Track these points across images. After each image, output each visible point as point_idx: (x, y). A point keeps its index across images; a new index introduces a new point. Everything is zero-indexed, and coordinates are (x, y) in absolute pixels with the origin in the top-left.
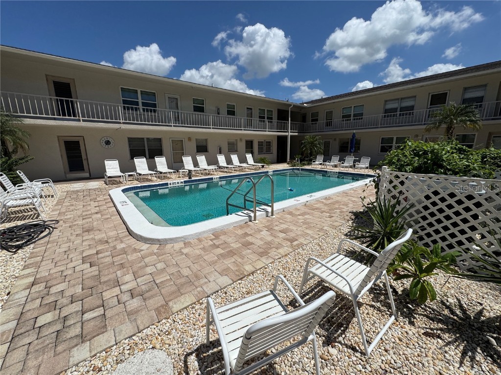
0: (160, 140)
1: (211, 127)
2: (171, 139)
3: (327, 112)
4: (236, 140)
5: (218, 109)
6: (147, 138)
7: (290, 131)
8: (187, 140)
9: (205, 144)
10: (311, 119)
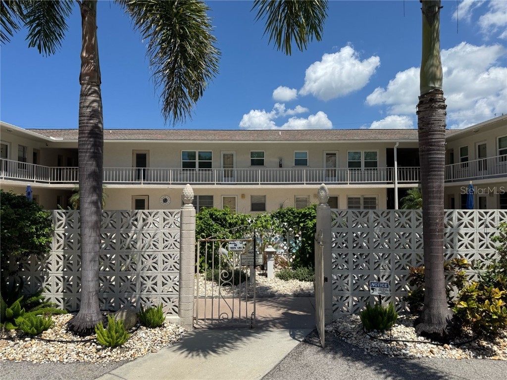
0: (211, 197)
1: (260, 182)
2: (222, 196)
3: (479, 146)
4: (309, 196)
5: (281, 160)
6: (200, 196)
7: (396, 181)
8: (240, 197)
9: (263, 202)
10: (460, 158)
